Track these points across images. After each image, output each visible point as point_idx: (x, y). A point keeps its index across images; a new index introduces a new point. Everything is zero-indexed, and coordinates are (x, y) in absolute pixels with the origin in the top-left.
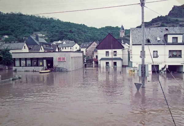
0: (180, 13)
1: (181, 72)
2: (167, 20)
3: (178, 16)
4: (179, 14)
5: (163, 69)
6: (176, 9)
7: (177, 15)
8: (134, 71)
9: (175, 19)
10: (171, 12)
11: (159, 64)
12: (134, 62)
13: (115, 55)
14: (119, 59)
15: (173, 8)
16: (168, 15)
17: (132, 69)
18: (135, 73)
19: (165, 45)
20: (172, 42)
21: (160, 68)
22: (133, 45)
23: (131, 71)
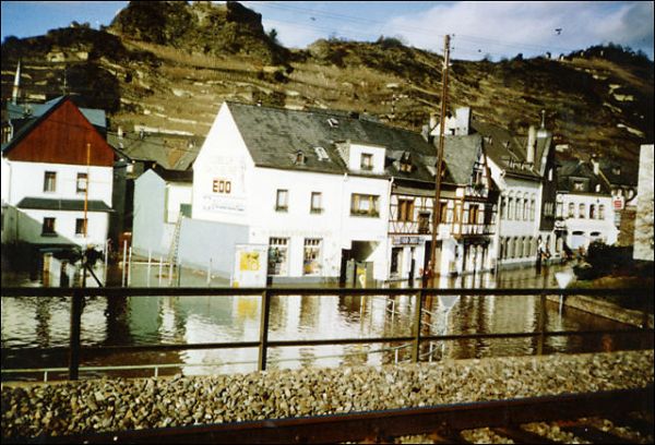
8: (256, 258)
17: (251, 250)
19: (343, 174)
20: (358, 169)
22: (257, 166)
23: (248, 256)
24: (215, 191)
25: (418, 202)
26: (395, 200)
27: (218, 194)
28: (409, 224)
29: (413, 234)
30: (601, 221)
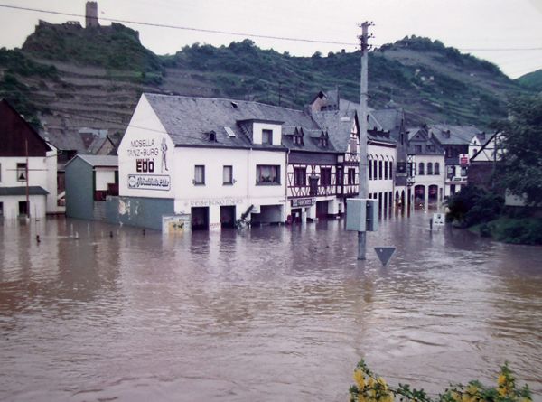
0: (60, 48)
1: (278, 223)
2: (23, 64)
3: (54, 56)
4: (57, 50)
5: (244, 216)
6: (47, 33)
7: (50, 51)
8: (181, 226)
9: (48, 63)
10: (34, 40)
11: (235, 204)
12: (179, 199)
13: (22, 177)
14: (39, 191)
15: (37, 28)
16: (23, 49)
17: (176, 220)
18: (183, 233)
19: (249, 149)
20: (261, 143)
21: (238, 216)
22: (177, 146)
23: (175, 226)
24: (138, 171)
25: (309, 169)
26: (291, 169)
27: (142, 173)
28: (303, 189)
29: (306, 196)
30: (436, 176)
